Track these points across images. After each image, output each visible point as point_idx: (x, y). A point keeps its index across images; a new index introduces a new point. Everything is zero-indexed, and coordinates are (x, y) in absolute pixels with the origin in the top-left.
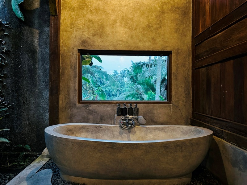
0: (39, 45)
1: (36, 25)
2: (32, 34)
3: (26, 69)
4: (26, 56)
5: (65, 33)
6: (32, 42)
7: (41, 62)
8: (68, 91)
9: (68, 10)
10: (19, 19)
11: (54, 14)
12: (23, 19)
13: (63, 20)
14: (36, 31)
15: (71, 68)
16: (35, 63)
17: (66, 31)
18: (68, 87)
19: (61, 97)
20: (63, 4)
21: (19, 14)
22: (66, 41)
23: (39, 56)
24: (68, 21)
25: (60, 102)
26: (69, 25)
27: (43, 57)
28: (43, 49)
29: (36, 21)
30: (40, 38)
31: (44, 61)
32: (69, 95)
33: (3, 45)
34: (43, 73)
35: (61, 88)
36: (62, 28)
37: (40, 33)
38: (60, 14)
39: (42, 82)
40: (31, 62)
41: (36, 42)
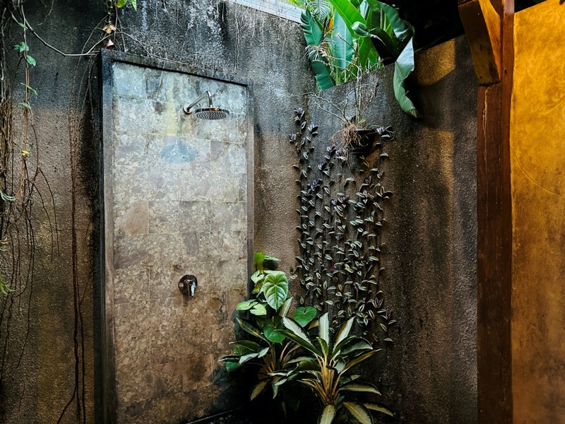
0: (455, 174)
1: (447, 118)
2: (437, 144)
3: (423, 237)
4: (425, 203)
5: (528, 128)
6: (438, 165)
7: (459, 220)
8: (541, 316)
9: (540, 49)
10: (409, 115)
11: (489, 79)
12: (414, 113)
13: (523, 86)
14: (447, 136)
15: (551, 239)
16: (444, 222)
17: (532, 119)
18: (541, 303)
19: (518, 329)
20: (520, 35)
22: (531, 152)
23: (453, 201)
24: (540, 85)
25: (515, 346)
26: (544, 98)
27: (464, 206)
28: (465, 182)
29: (446, 107)
30: (457, 150)
31: (466, 215)
32: (543, 328)
34: (465, 251)
35: (515, 303)
36: (516, 112)
37: (457, 139)
38: (509, 71)
39: (463, 279)
40: (436, 221)
41: (447, 164)
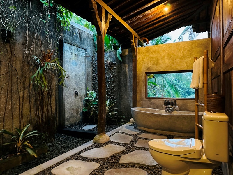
0: (128, 72)
1: (127, 62)
2: (125, 66)
3: (123, 83)
4: (123, 77)
5: (139, 65)
6: (125, 70)
7: (129, 79)
8: (141, 93)
9: (141, 54)
10: (120, 61)
11: (134, 57)
12: (121, 61)
13: (139, 59)
14: (127, 65)
15: (142, 82)
16: (126, 80)
17: (140, 64)
18: (141, 91)
19: (138, 95)
20: (138, 51)
21: (120, 59)
22: (140, 69)
23: (128, 76)
24: (141, 59)
25: (137, 98)
26: (141, 61)
27: (130, 77)
28: (130, 73)
29: (127, 60)
30: (129, 68)
31: (130, 79)
32: (141, 95)
33: (114, 72)
34: (130, 84)
35: (137, 91)
36: (138, 63)
37: (129, 66)
38: (137, 57)
39: (129, 89)
40: (125, 80)
41: (127, 70)
